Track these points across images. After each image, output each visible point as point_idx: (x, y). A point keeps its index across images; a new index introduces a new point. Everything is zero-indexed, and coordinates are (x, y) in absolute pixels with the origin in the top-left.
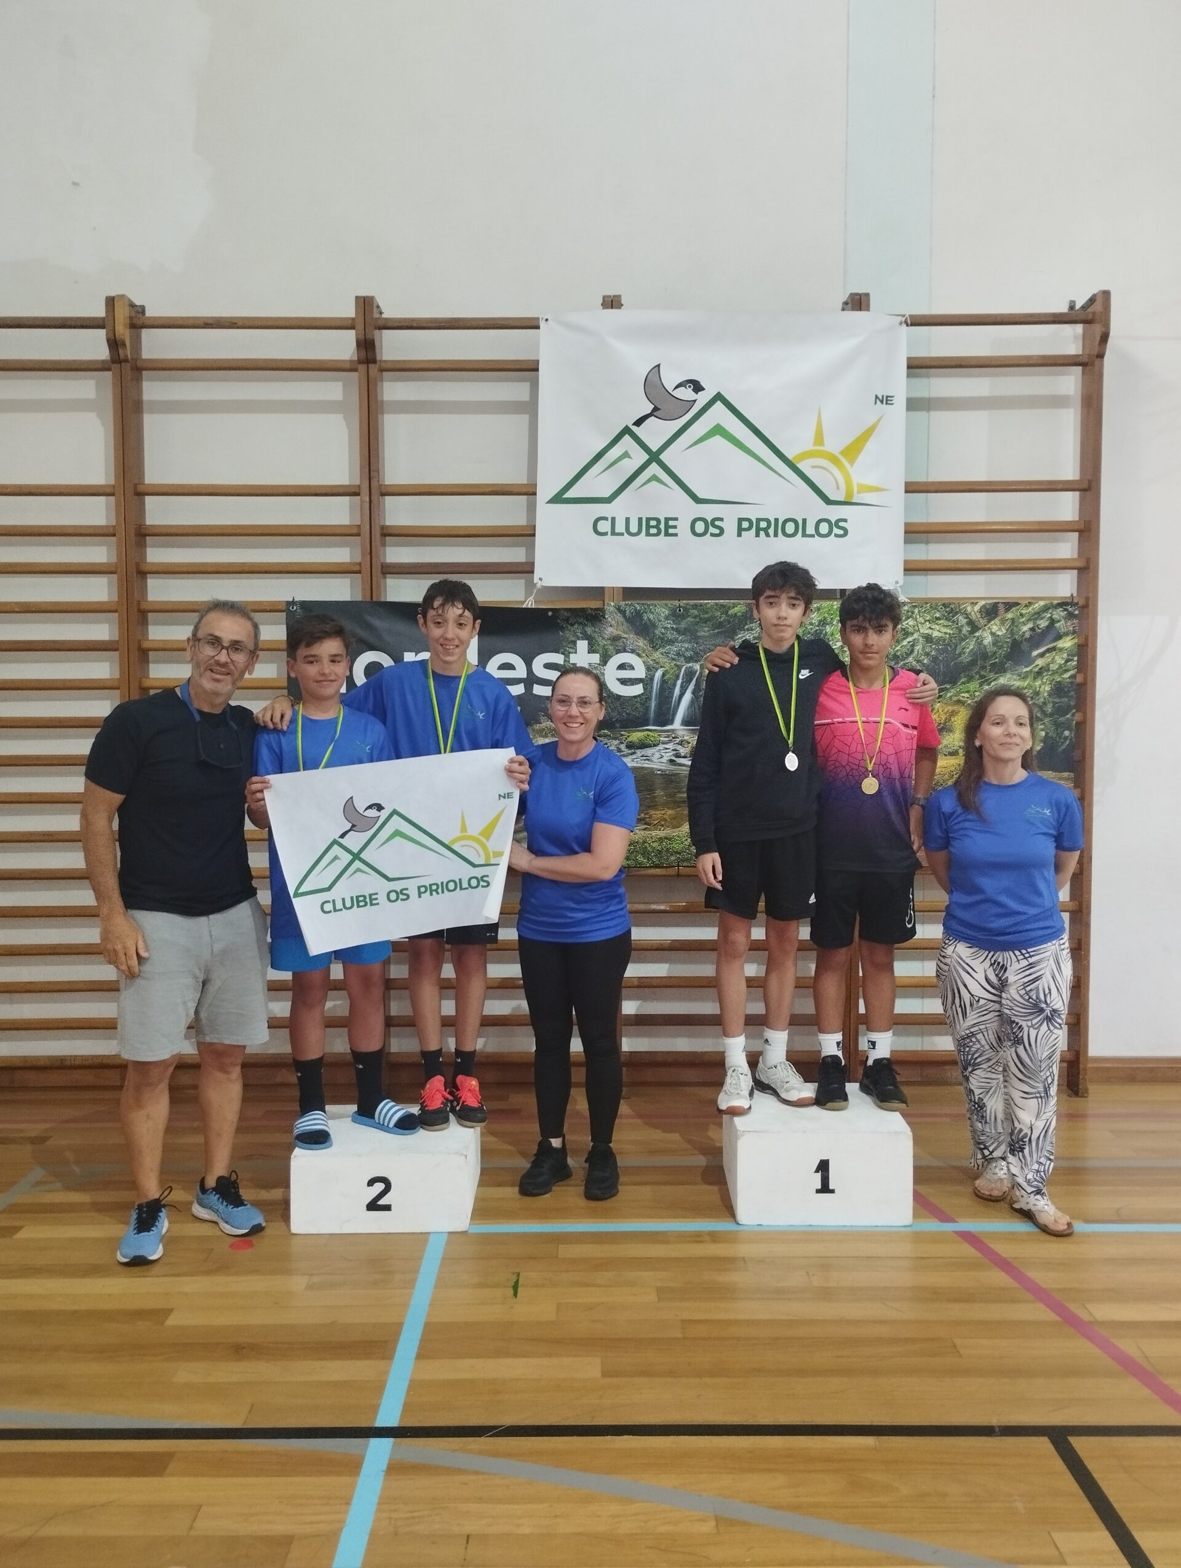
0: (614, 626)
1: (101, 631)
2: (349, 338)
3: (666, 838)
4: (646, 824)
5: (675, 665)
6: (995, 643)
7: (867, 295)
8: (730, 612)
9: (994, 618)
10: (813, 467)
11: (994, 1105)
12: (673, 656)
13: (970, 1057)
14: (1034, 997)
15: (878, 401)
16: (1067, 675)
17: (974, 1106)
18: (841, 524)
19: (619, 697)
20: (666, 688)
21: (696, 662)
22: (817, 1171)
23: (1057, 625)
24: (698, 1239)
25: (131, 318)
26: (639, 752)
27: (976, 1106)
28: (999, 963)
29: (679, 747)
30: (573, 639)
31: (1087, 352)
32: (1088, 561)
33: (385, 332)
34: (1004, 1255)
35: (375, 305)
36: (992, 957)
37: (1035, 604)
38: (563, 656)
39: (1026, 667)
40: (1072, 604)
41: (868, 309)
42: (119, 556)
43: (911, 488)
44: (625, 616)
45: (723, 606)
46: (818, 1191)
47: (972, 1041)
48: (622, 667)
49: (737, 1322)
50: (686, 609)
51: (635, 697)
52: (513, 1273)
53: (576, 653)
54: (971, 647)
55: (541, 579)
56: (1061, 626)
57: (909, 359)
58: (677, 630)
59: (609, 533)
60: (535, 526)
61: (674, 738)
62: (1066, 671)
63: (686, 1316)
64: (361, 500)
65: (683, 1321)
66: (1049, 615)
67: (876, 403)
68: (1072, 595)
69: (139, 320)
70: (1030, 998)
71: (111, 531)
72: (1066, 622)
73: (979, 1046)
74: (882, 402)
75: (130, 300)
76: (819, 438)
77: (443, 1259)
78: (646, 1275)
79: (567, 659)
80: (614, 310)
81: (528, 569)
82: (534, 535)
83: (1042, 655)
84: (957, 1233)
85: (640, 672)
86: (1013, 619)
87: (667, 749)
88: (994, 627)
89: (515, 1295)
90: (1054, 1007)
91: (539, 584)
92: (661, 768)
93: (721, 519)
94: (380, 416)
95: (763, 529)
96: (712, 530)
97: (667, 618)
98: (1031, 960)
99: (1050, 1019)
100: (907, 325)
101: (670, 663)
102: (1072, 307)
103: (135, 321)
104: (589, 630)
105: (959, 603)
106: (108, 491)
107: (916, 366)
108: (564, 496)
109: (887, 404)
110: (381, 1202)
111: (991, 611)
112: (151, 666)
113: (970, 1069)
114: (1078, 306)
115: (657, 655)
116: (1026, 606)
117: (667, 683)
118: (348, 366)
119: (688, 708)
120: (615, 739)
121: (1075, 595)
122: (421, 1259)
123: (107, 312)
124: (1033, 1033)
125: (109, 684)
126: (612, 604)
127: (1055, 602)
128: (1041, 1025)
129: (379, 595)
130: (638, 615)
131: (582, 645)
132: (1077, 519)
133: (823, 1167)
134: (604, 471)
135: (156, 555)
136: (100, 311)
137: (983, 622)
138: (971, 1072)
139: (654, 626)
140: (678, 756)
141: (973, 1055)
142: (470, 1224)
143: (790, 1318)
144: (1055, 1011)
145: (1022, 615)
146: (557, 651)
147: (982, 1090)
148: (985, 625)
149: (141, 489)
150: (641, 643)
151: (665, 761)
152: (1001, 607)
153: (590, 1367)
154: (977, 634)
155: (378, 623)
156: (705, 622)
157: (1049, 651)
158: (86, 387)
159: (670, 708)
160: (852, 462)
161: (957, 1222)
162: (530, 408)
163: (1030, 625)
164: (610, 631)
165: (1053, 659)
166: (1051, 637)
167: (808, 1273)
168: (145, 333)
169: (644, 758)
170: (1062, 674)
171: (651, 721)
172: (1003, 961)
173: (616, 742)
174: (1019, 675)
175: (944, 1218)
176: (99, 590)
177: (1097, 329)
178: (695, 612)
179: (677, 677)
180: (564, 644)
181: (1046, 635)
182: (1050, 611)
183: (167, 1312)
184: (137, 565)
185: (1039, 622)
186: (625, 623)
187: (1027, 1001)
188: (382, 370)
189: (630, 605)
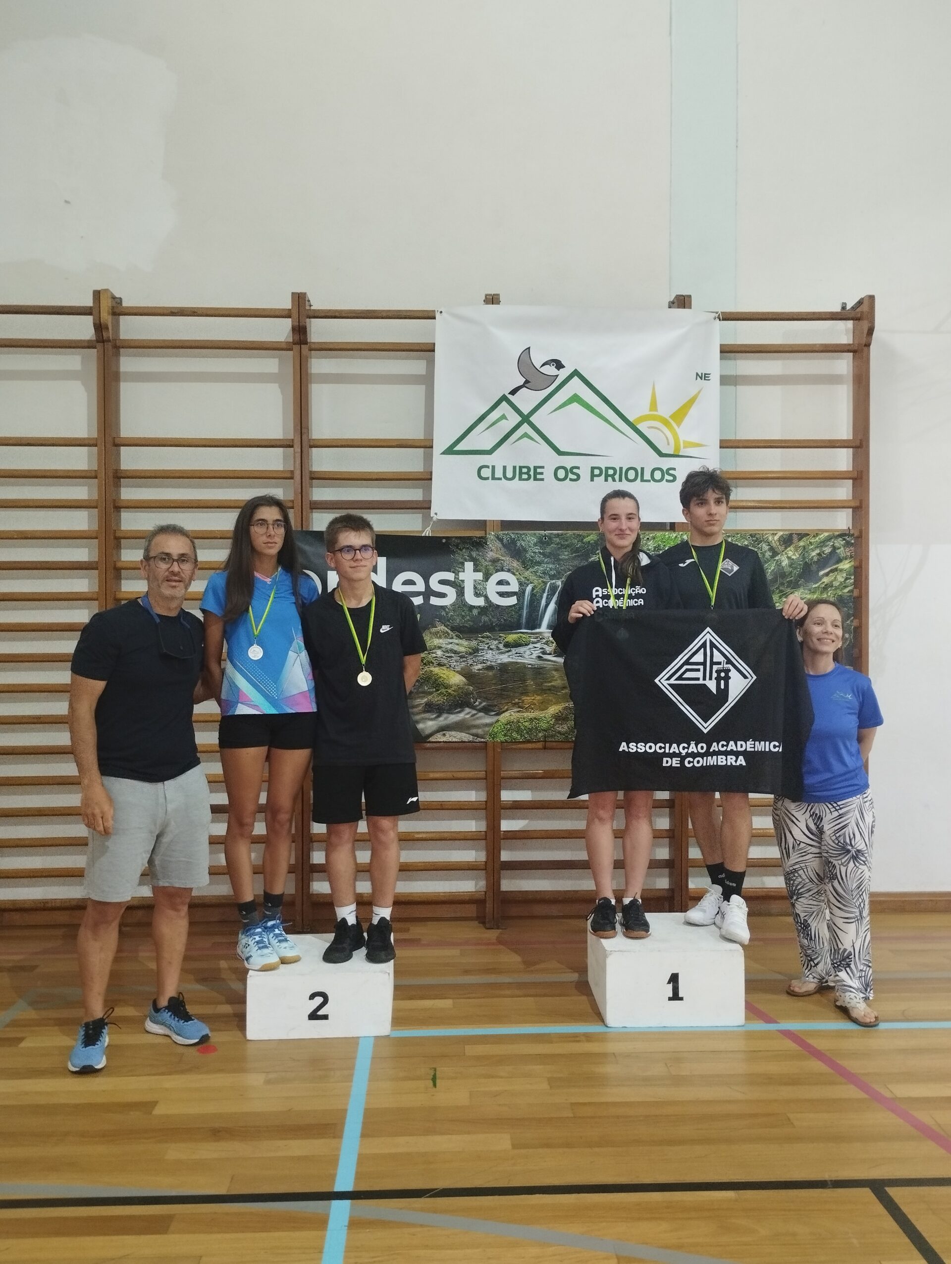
0: (494, 551)
1: (81, 553)
2: (287, 323)
3: (536, 719)
4: (519, 707)
5: (543, 582)
6: (790, 566)
7: (690, 296)
8: (585, 540)
9: (789, 546)
10: (649, 428)
11: (818, 926)
12: (541, 575)
13: (794, 888)
14: (842, 841)
15: (698, 377)
16: (846, 590)
17: (801, 926)
18: (671, 472)
19: (498, 606)
20: (535, 599)
21: (558, 579)
22: (669, 983)
23: (838, 551)
24: (578, 1039)
25: (113, 307)
26: (514, 650)
27: (802, 926)
28: (817, 814)
29: (545, 646)
30: (461, 560)
31: (856, 342)
32: (861, 502)
33: (312, 320)
34: (819, 1048)
35: (307, 299)
36: (811, 810)
37: (821, 535)
38: (454, 574)
39: (815, 584)
40: (849, 535)
41: (690, 307)
42: (100, 494)
43: (725, 444)
44: (502, 544)
45: (580, 536)
46: (670, 999)
47: (795, 876)
48: (500, 583)
49: (615, 1104)
50: (550, 538)
51: (510, 606)
52: (431, 1069)
53: (464, 571)
54: (773, 568)
55: (436, 514)
56: (841, 552)
57: (721, 345)
58: (544, 554)
59: (490, 478)
60: (431, 473)
61: (541, 639)
62: (846, 587)
63: (573, 1100)
64: (294, 450)
65: (572, 1104)
66: (832, 544)
67: (696, 379)
68: (849, 528)
69: (118, 310)
70: (839, 842)
71: (93, 474)
72: (845, 549)
73: (800, 880)
74: (701, 378)
75: (112, 293)
76: (654, 405)
77: (373, 1058)
78: (538, 1068)
79: (457, 576)
80: (494, 305)
81: (427, 506)
82: (431, 479)
83: (827, 574)
84: (778, 1031)
85: (514, 587)
86: (804, 547)
87: (535, 647)
88: (790, 552)
89: (435, 1085)
90: (858, 848)
91: (435, 518)
92: (531, 662)
93: (578, 468)
94: (309, 385)
95: (610, 476)
96: (571, 476)
97: (535, 545)
98: (841, 812)
99: (856, 859)
100: (720, 320)
101: (538, 580)
102: (844, 308)
103: (117, 311)
104: (474, 554)
105: (762, 534)
106: (92, 442)
107: (727, 351)
108: (455, 449)
109: (705, 379)
110: (320, 1013)
111: (788, 540)
112: (123, 582)
113: (795, 898)
114: (848, 307)
115: (527, 573)
116: (814, 536)
117: (535, 595)
118: (284, 346)
119: (552, 616)
120: (495, 640)
121: (851, 528)
122: (355, 1058)
123: (94, 302)
124: (843, 869)
125: (90, 596)
126: (493, 533)
127: (838, 533)
128: (848, 863)
129: (308, 526)
130: (513, 542)
131: (469, 566)
132: (851, 469)
133: (674, 979)
134: (486, 430)
135: (128, 493)
136: (88, 302)
137: (781, 548)
138: (796, 900)
139: (525, 551)
140: (544, 653)
141: (796, 887)
142: (391, 1030)
143: (658, 1100)
144: (859, 851)
145: (811, 543)
146: (449, 571)
147: (807, 914)
148: (783, 551)
149: (117, 441)
150: (515, 564)
151: (535, 658)
152: (795, 536)
153: (501, 1142)
154: (777, 558)
155: (307, 548)
156: (565, 548)
157: (832, 571)
158: (73, 361)
159: (538, 615)
160: (679, 425)
161: (779, 1023)
162: (428, 380)
163: (818, 551)
164: (491, 555)
165: (835, 578)
166: (834, 560)
167: (666, 1064)
168: (122, 319)
169: (518, 655)
170: (842, 589)
171: (523, 626)
172: (820, 813)
173: (496, 642)
174: (810, 590)
175: (769, 1020)
176: (81, 521)
177: (865, 325)
178: (558, 540)
179: (544, 592)
180: (455, 565)
181: (829, 560)
182: (833, 540)
183: (154, 1104)
184: (114, 501)
185: (824, 549)
186: (502, 549)
187: (837, 844)
188: (311, 350)
189: (506, 535)
